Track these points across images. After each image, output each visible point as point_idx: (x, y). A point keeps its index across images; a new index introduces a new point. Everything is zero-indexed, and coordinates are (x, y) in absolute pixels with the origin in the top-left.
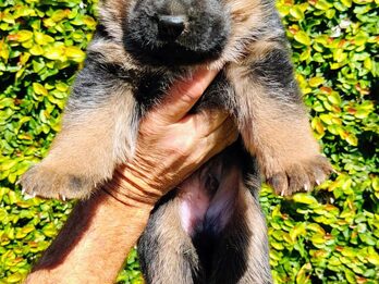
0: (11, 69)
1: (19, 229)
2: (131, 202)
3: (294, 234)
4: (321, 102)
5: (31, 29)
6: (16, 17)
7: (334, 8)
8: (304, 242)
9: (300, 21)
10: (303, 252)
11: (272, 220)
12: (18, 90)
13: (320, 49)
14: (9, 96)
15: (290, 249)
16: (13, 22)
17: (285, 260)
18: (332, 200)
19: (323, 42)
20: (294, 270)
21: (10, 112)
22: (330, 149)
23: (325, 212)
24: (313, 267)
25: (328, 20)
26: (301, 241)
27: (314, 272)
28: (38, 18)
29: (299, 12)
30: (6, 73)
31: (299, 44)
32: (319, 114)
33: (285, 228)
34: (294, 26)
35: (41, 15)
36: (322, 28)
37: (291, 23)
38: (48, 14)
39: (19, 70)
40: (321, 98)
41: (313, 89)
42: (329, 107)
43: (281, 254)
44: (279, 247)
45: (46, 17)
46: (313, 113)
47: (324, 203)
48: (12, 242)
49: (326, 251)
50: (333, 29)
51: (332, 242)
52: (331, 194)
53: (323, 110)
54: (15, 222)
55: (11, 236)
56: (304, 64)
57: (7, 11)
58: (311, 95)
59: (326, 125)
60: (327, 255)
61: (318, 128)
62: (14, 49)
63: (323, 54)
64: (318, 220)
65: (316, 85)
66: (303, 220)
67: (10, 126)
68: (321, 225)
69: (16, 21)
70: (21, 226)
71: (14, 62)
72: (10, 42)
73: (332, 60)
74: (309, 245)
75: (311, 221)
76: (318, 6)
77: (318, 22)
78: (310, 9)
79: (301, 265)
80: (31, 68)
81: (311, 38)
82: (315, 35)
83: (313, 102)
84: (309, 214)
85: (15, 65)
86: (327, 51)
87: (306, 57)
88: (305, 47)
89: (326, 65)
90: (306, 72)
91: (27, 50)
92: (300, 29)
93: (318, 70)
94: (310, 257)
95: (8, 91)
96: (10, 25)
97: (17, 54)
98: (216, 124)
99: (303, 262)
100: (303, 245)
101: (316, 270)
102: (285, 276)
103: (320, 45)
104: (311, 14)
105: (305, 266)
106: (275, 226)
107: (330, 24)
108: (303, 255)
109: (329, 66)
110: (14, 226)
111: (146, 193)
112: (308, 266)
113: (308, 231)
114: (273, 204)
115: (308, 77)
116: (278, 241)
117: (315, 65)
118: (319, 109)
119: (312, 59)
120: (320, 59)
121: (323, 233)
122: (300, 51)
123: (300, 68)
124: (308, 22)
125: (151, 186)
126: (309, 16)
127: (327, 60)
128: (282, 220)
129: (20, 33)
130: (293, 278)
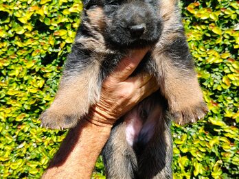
0: (55, 51)
1: (59, 137)
2: (100, 124)
3: (212, 143)
4: (229, 67)
5: (66, 29)
6: (58, 22)
7: (236, 13)
8: (218, 148)
9: (216, 21)
10: (217, 154)
11: (199, 135)
12: (59, 62)
13: (227, 37)
14: (54, 65)
15: (210, 152)
16: (56, 25)
17: (207, 158)
18: (235, 124)
19: (229, 33)
20: (212, 164)
21: (54, 74)
22: (234, 95)
23: (230, 131)
24: (223, 162)
25: (232, 20)
26: (216, 147)
27: (224, 165)
28: (70, 23)
29: (215, 16)
30: (53, 53)
31: (215, 34)
32: (227, 74)
33: (207, 140)
34: (212, 24)
35: (71, 21)
36: (229, 25)
37: (211, 22)
38: (75, 20)
39: (60, 51)
40: (228, 65)
41: (224, 59)
42: (233, 70)
43: (204, 154)
44: (203, 150)
45: (74, 22)
46: (224, 73)
47: (230, 125)
48: (55, 144)
49: (231, 153)
50: (235, 25)
51: (234, 148)
52: (234, 120)
53: (229, 72)
54: (57, 133)
55: (55, 140)
56: (218, 45)
57: (53, 19)
58: (222, 63)
59: (231, 81)
60: (231, 155)
61: (226, 82)
62: (57, 40)
63: (229, 40)
64: (226, 135)
65: (225, 58)
66: (217, 135)
67: (55, 81)
68: (228, 138)
69: (58, 25)
70: (60, 135)
71: (57, 46)
72: (55, 36)
73: (235, 43)
74: (221, 150)
75: (222, 135)
76: (226, 13)
77: (227, 22)
78: (222, 14)
79: (216, 161)
80: (66, 50)
81: (222, 30)
82: (225, 29)
83: (223, 67)
84: (221, 132)
85: (58, 48)
86: (232, 38)
87: (219, 41)
88: (219, 36)
89: (231, 46)
90: (219, 50)
91: (64, 40)
92: (216, 26)
93: (226, 49)
94: (221, 156)
95: (53, 62)
96: (55, 27)
97: (59, 42)
98: (145, 81)
99: (217, 159)
100: (217, 149)
101: (225, 164)
102: (206, 166)
103: (228, 35)
104: (222, 17)
105: (218, 162)
106: (201, 138)
107: (233, 22)
108: (217, 155)
109: (233, 47)
110: (56, 135)
111: (108, 119)
112: (220, 162)
113: (221, 141)
114: (200, 126)
115: (220, 53)
116: (202, 147)
117: (225, 46)
118: (227, 71)
119: (223, 43)
120: (228, 43)
121: (229, 143)
122: (216, 38)
123: (216, 47)
124: (221, 22)
125: (111, 115)
126: (221, 18)
127: (232, 43)
128: (205, 134)
129: (60, 31)
130: (211, 168)
